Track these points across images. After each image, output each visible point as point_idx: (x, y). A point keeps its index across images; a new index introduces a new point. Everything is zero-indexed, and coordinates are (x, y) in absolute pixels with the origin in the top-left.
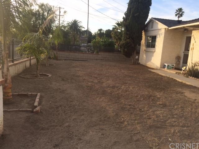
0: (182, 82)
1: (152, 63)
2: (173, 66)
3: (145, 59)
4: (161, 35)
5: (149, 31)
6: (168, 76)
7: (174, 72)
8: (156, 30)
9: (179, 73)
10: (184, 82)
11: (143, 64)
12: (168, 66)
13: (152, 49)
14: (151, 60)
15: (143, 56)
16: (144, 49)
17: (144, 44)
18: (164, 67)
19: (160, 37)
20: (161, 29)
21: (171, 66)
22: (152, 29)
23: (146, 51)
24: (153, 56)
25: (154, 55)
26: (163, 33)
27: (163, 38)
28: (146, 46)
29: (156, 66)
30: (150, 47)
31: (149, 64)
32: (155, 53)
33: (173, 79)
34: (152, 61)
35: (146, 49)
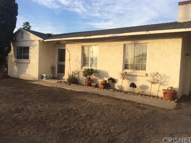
0: (71, 90)
1: (27, 74)
2: (50, 76)
3: (17, 71)
4: (34, 46)
5: (18, 41)
6: (55, 86)
7: (55, 81)
8: (28, 41)
9: (60, 82)
10: (73, 90)
11: (14, 77)
12: (46, 76)
13: (25, 61)
14: (25, 71)
15: (13, 68)
16: (14, 60)
17: (13, 55)
18: (42, 77)
19: (34, 48)
20: (34, 40)
21: (49, 76)
22: (23, 40)
23: (17, 63)
24: (27, 67)
25: (29, 66)
26: (37, 44)
27: (38, 49)
28: (16, 57)
29: (33, 78)
30: (22, 59)
31: (23, 76)
32: (29, 64)
33: (61, 88)
34: (26, 73)
35: (16, 60)
